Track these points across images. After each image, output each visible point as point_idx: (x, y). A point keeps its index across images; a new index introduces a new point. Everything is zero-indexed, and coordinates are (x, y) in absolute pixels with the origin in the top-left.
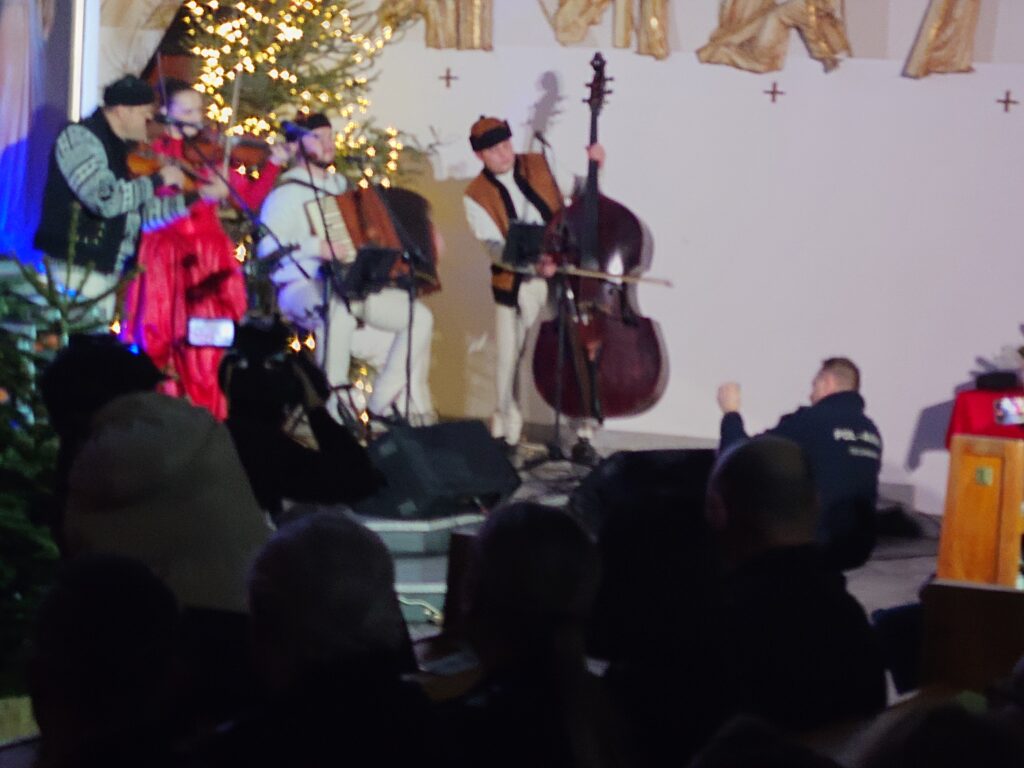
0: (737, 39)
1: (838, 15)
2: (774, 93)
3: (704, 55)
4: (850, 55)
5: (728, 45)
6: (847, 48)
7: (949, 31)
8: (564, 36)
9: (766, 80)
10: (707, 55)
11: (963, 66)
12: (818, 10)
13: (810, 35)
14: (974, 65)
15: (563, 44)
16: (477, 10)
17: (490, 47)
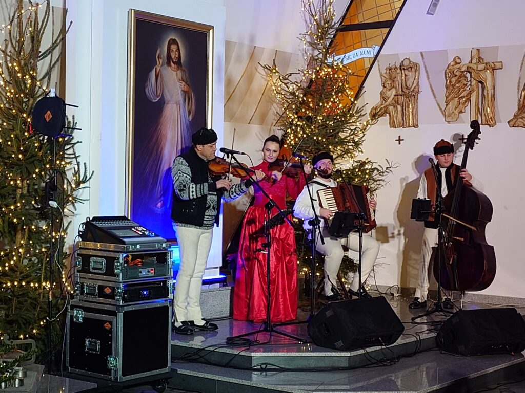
5: (522, 118)
15: (449, 122)
16: (411, 110)
17: (417, 126)
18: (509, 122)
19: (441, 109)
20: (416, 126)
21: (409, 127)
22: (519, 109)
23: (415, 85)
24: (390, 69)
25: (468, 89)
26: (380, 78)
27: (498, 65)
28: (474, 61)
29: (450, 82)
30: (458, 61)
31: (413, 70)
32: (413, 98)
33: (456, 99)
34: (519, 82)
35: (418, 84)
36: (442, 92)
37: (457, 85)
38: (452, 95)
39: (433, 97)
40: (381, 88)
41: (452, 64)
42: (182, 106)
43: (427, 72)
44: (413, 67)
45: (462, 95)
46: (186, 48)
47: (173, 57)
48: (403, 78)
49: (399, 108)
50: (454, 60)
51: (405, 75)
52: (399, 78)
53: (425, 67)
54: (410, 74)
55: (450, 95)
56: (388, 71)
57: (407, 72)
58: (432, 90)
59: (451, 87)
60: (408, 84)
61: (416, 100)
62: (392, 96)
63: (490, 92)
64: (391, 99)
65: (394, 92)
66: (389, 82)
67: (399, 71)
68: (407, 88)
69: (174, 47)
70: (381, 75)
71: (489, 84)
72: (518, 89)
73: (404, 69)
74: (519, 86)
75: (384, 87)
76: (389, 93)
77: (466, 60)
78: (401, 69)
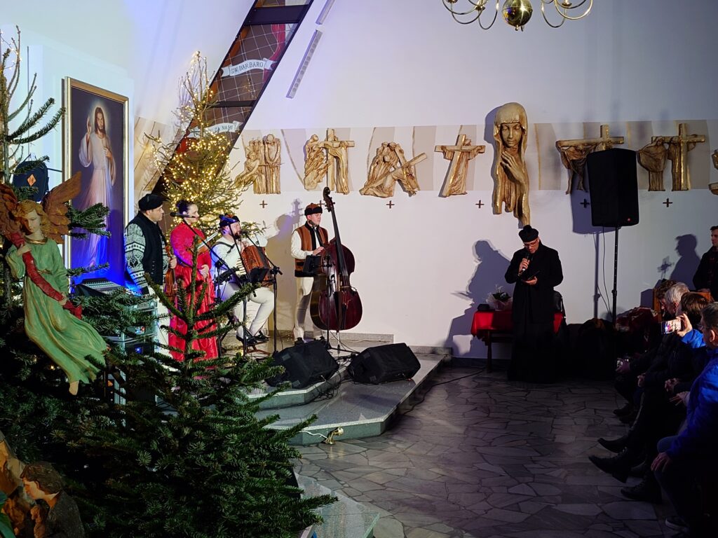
0: (375, 185)
1: (413, 175)
2: (390, 205)
3: (363, 192)
4: (419, 190)
5: (372, 188)
6: (418, 187)
7: (457, 179)
8: (309, 187)
9: (387, 200)
10: (364, 192)
11: (463, 192)
12: (407, 173)
13: (404, 182)
14: (467, 192)
15: (308, 190)
16: (274, 179)
17: (280, 193)
18: (360, 191)
19: (300, 179)
20: (278, 193)
21: (273, 193)
22: (369, 180)
23: (277, 158)
24: (254, 143)
25: (324, 162)
26: (244, 150)
27: (351, 144)
28: (330, 139)
29: (309, 156)
30: (316, 139)
31: (276, 144)
32: (276, 168)
33: (316, 171)
34: (368, 158)
35: (280, 157)
36: (301, 164)
37: (316, 159)
38: (311, 167)
39: (293, 168)
40: (246, 159)
41: (311, 141)
42: (106, 171)
43: (287, 146)
44: (276, 142)
45: (320, 167)
46: (108, 117)
47: (99, 125)
48: (267, 151)
49: (263, 177)
50: (312, 137)
51: (268, 149)
52: (262, 151)
53: (286, 143)
54: (273, 148)
55: (309, 167)
56: (252, 145)
57: (269, 146)
58: (293, 163)
59: (310, 161)
60: (271, 157)
61: (278, 170)
62: (257, 167)
63: (345, 165)
64: (255, 169)
65: (258, 163)
66: (254, 154)
67: (262, 145)
68: (271, 160)
69: (99, 115)
70: (245, 148)
71: (343, 158)
72: (368, 164)
73: (268, 143)
74: (368, 161)
75: (249, 158)
76: (253, 164)
77: (322, 138)
78: (264, 143)
